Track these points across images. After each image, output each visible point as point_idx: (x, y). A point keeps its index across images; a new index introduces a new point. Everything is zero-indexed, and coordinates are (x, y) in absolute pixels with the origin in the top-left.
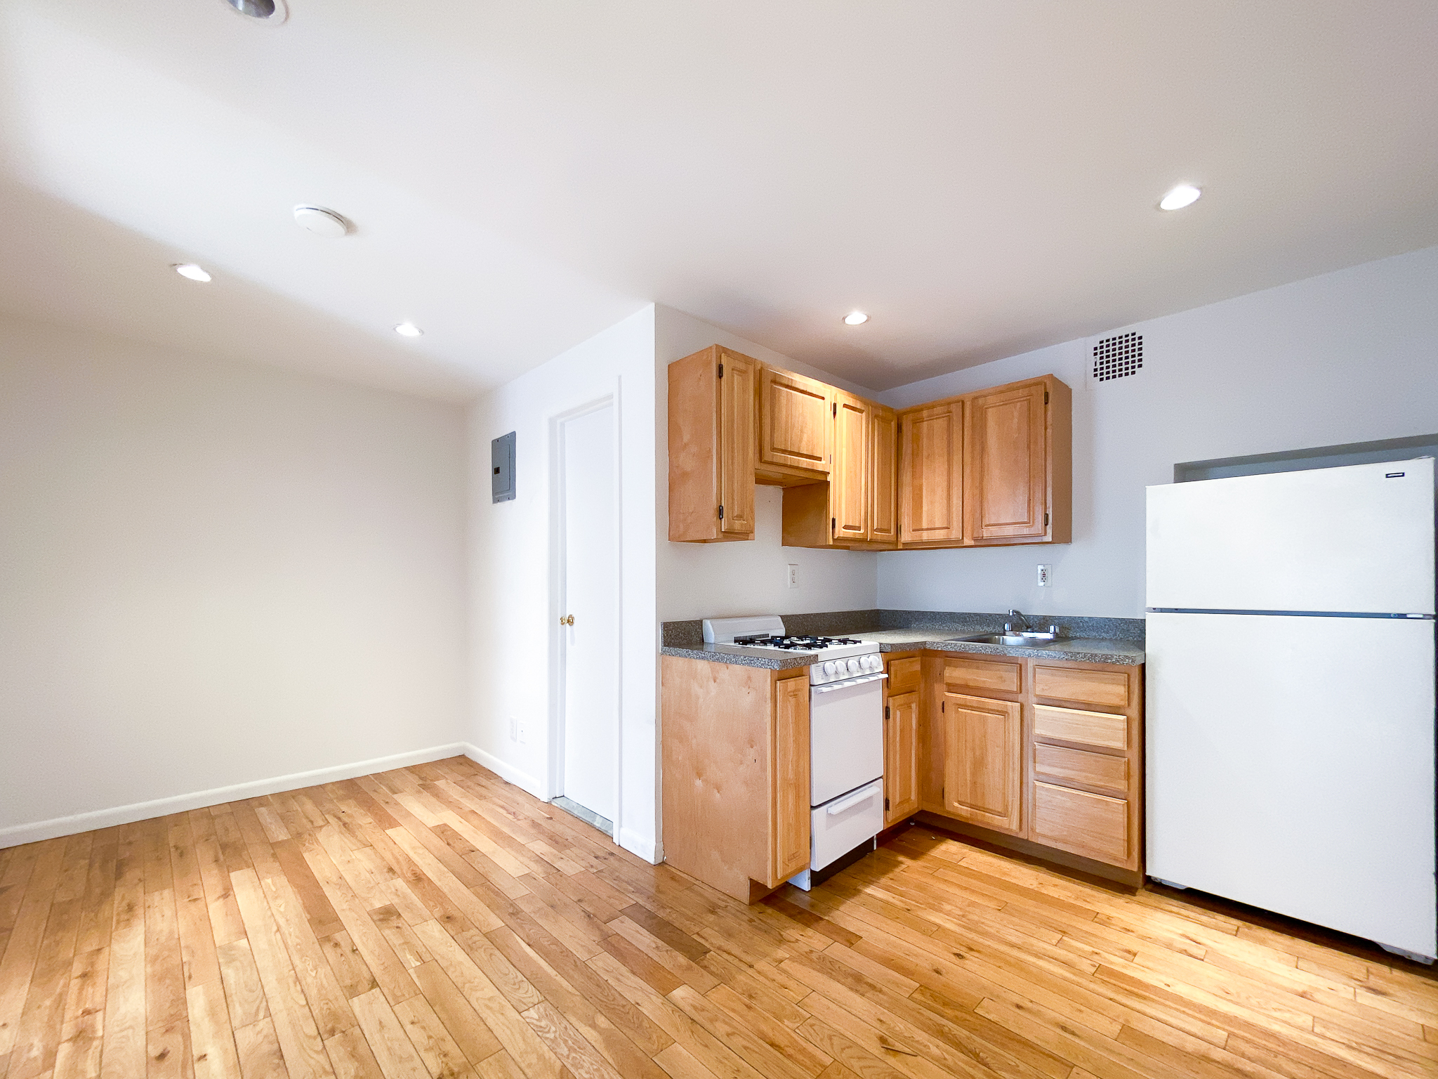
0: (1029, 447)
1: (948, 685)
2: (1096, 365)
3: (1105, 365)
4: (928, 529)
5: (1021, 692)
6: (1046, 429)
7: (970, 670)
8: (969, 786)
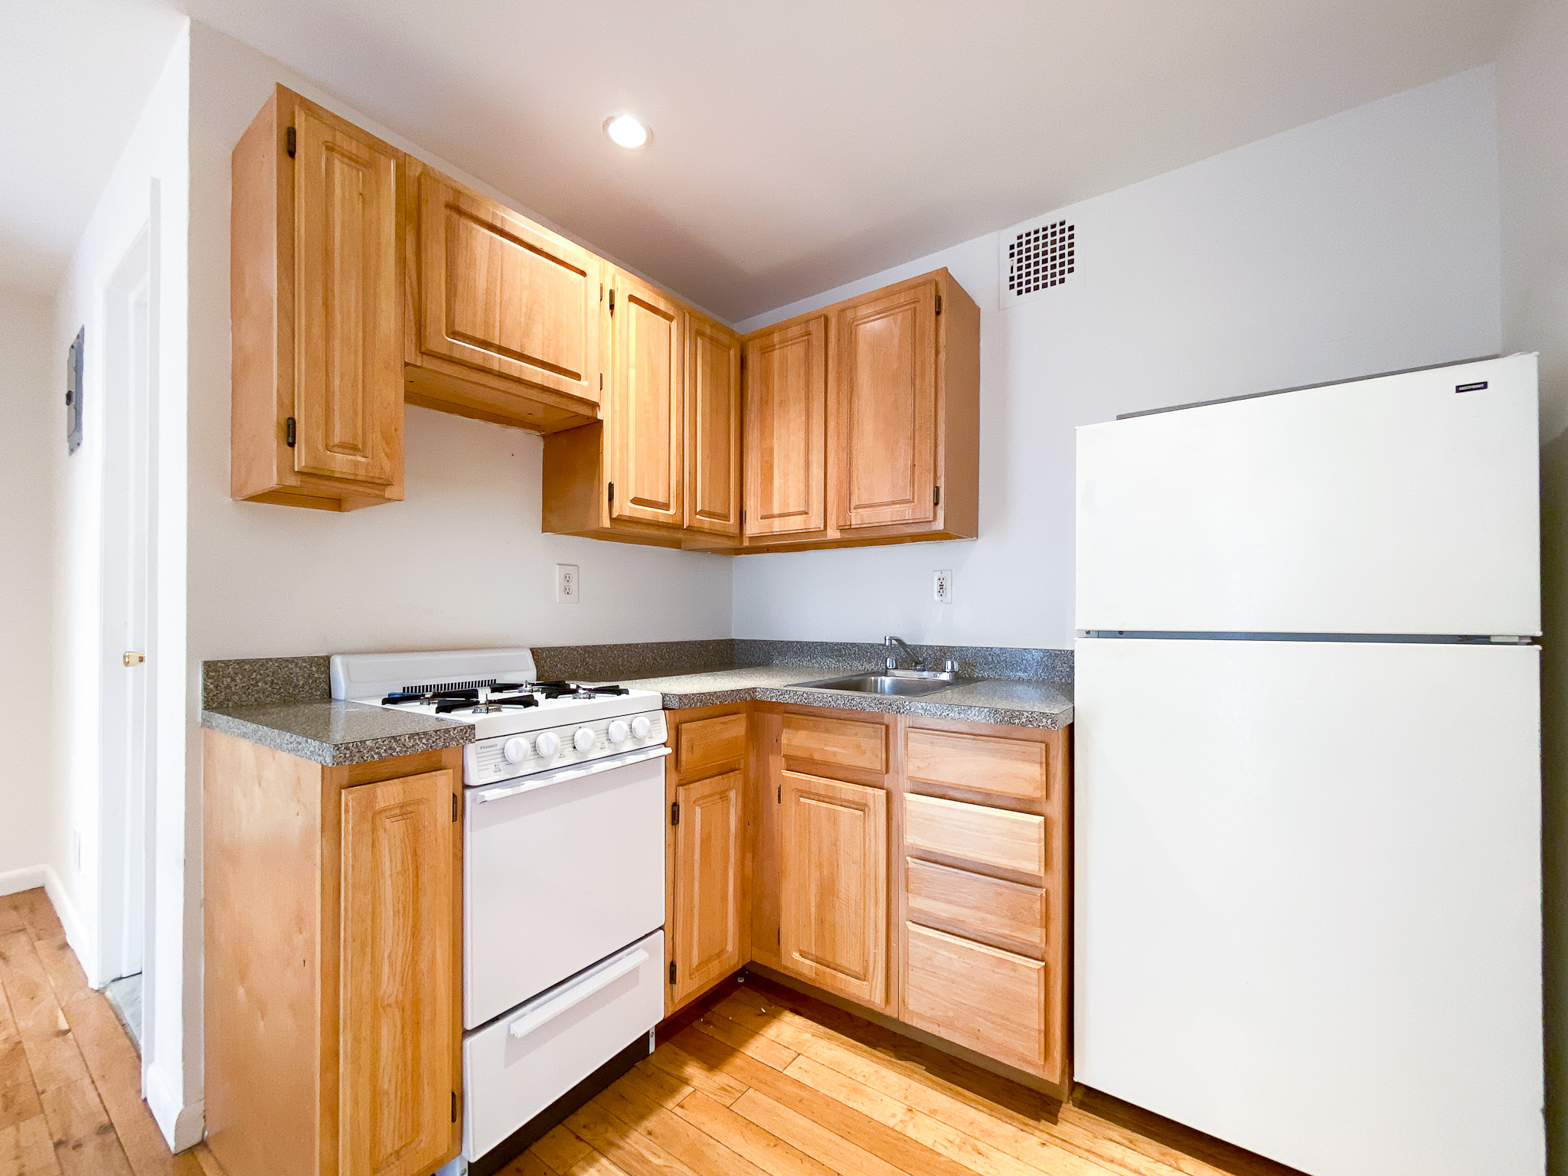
0: (913, 384)
1: (787, 757)
2: (1012, 272)
3: (1024, 272)
4: (781, 516)
5: (887, 771)
6: (937, 353)
7: (815, 734)
8: (813, 927)
